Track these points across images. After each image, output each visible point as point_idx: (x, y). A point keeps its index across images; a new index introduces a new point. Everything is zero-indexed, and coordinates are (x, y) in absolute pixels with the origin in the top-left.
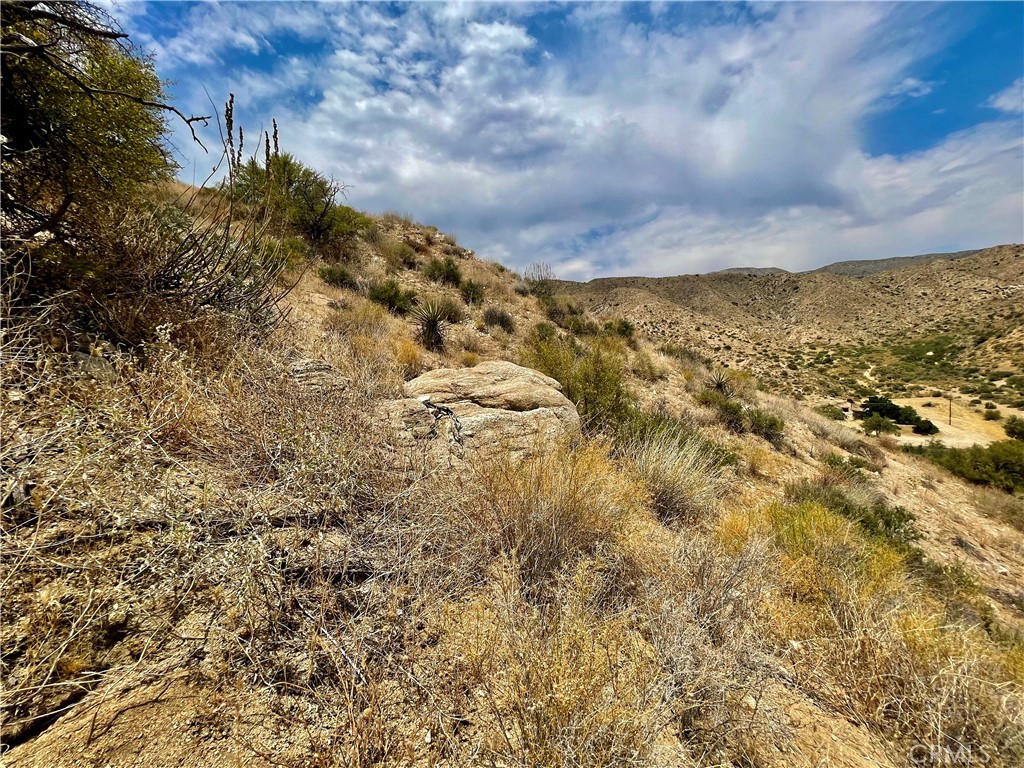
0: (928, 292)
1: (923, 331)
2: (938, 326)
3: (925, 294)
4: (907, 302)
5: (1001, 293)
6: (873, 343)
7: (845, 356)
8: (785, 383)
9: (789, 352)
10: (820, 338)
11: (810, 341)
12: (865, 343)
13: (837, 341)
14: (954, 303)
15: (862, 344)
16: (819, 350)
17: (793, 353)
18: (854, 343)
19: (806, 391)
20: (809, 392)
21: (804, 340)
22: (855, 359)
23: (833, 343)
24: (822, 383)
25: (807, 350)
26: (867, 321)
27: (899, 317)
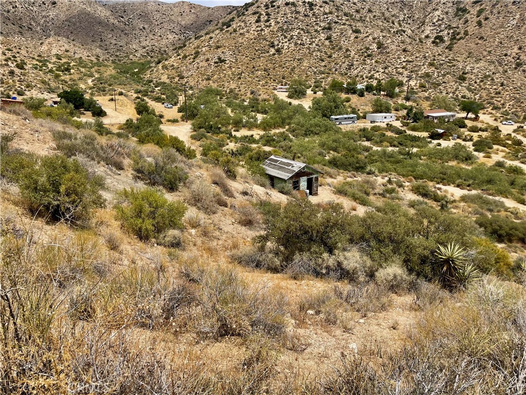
0: (146, 27)
1: (139, 55)
2: (148, 53)
3: (144, 28)
4: (134, 32)
5: (182, 36)
6: (106, 60)
7: (83, 67)
8: (11, 81)
9: (37, 60)
10: (67, 51)
11: (60, 53)
12: (101, 59)
13: (80, 55)
14: (159, 38)
15: (98, 60)
16: (64, 60)
17: (40, 61)
18: (93, 59)
19: (27, 87)
20: (30, 89)
21: (54, 52)
22: (87, 69)
23: (77, 56)
24: (44, 82)
25: (54, 59)
26: (108, 43)
27: (129, 43)
